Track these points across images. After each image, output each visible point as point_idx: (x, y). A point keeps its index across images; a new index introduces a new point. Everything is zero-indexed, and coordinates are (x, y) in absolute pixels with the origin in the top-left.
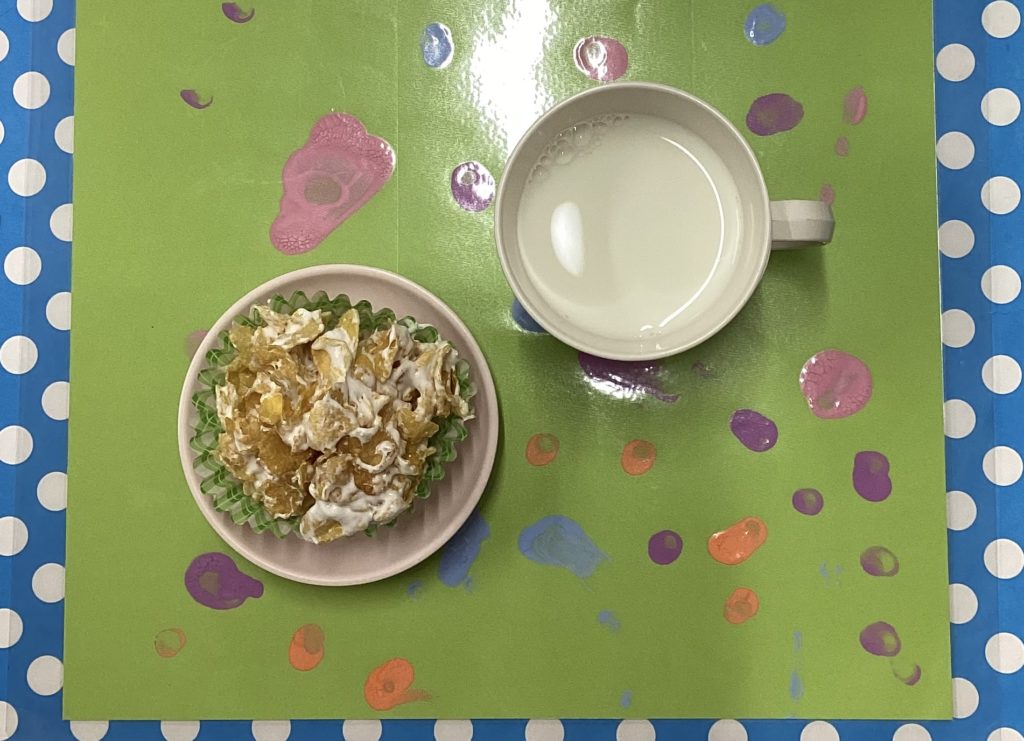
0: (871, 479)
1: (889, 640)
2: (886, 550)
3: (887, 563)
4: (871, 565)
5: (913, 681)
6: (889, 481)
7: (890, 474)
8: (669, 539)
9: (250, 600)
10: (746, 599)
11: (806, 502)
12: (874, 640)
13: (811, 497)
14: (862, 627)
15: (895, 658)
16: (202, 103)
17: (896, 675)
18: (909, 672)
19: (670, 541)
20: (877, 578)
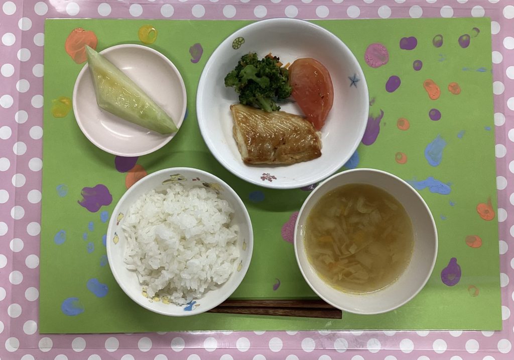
0: (409, 43)
1: (464, 38)
2: (434, 39)
3: (438, 38)
4: (439, 44)
5: (478, 30)
6: (410, 38)
7: (408, 37)
8: (432, 113)
9: (457, 262)
10: (452, 87)
11: (418, 66)
12: (464, 43)
13: (416, 64)
14: (460, 48)
15: (471, 36)
16: (278, 283)
17: (476, 36)
18: (475, 32)
19: (433, 113)
20: (444, 42)
